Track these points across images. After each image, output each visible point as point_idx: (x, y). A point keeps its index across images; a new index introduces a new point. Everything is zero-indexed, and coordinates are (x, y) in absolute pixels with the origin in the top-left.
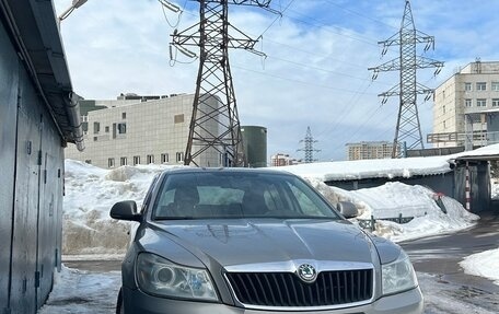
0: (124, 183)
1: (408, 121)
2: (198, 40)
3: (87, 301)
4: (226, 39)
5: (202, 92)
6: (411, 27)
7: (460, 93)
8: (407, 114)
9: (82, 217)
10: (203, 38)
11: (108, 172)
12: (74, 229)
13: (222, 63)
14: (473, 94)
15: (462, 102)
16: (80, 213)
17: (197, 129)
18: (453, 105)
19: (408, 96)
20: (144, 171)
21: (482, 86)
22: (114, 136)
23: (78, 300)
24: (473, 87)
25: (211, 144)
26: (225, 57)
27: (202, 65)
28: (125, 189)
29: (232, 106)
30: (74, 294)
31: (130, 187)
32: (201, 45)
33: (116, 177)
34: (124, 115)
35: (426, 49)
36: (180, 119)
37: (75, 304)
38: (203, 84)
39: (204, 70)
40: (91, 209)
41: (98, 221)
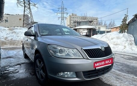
0: (12, 31)
1: (63, 23)
2: (23, 3)
3: (12, 57)
4: (30, 3)
5: (25, 14)
6: (63, 6)
7: (70, 19)
8: (63, 22)
9: (3, 38)
10: (24, 2)
11: (8, 29)
12: (1, 41)
13: (29, 8)
14: (72, 19)
15: (70, 20)
16: (2, 37)
17: (25, 22)
18: (69, 21)
19: (63, 18)
20: (17, 29)
21: (73, 18)
22: (5, 22)
23: (10, 57)
24: (72, 18)
25: (28, 25)
26: (30, 7)
27: (25, 8)
28: (13, 32)
29: (32, 17)
30: (8, 56)
31: (14, 32)
32: (24, 4)
33: (10, 30)
34: (7, 18)
35: (65, 10)
36: (20, 19)
37: (9, 58)
38: (25, 12)
39: (25, 9)
40: (5, 37)
41: (7, 39)
